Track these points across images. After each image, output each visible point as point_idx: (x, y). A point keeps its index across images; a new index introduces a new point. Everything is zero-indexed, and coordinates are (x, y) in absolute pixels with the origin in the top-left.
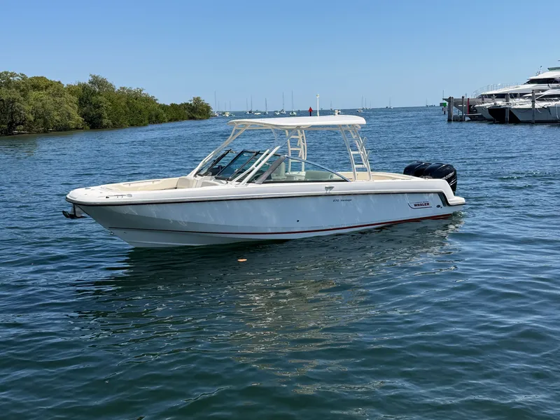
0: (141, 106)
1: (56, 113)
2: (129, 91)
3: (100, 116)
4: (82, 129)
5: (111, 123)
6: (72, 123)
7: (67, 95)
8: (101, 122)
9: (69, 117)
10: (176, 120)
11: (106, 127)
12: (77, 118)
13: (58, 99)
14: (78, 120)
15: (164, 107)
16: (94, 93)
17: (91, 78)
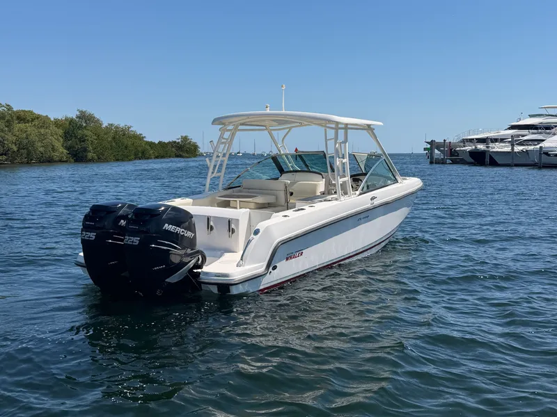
0: (126, 141)
1: (39, 144)
2: (117, 127)
3: (85, 150)
4: (66, 161)
5: (96, 157)
6: (56, 155)
7: (53, 128)
8: (86, 156)
9: (54, 149)
10: (163, 157)
11: (92, 161)
12: (61, 151)
13: (42, 131)
14: (63, 152)
15: (151, 144)
16: (80, 127)
17: (78, 113)
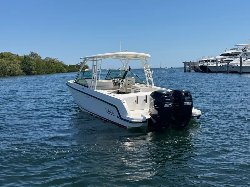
0: (53, 65)
1: (8, 67)
2: (50, 59)
3: (31, 70)
4: (22, 75)
5: (36, 73)
6: (17, 72)
7: (16, 60)
8: (32, 72)
9: (16, 70)
10: (71, 72)
11: (34, 74)
12: (20, 70)
13: (9, 62)
14: (20, 71)
15: (66, 66)
16: (30, 59)
17: (30, 53)
